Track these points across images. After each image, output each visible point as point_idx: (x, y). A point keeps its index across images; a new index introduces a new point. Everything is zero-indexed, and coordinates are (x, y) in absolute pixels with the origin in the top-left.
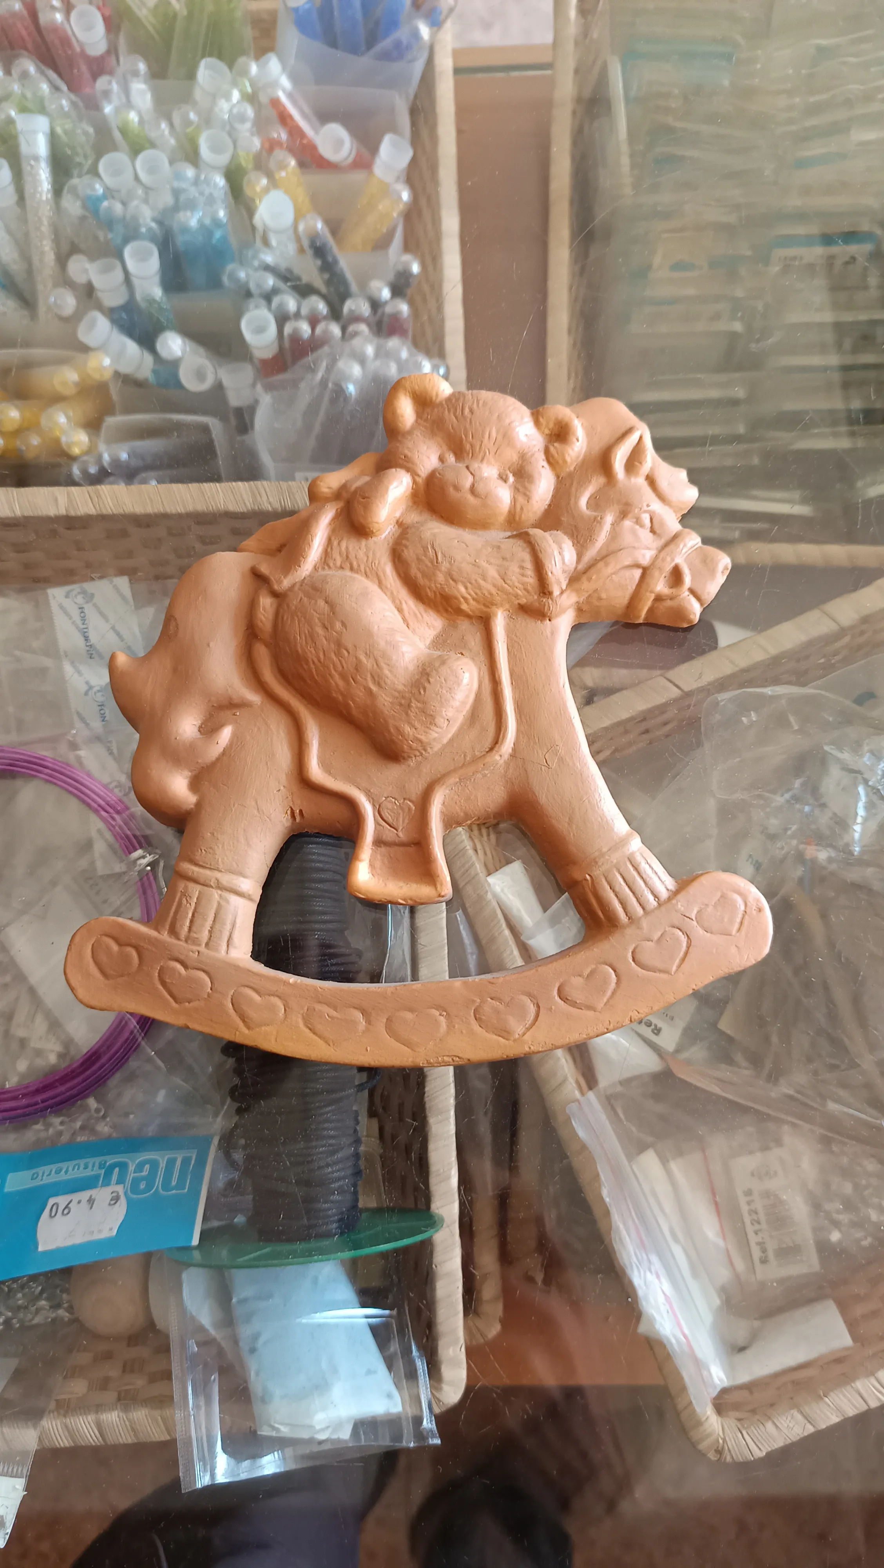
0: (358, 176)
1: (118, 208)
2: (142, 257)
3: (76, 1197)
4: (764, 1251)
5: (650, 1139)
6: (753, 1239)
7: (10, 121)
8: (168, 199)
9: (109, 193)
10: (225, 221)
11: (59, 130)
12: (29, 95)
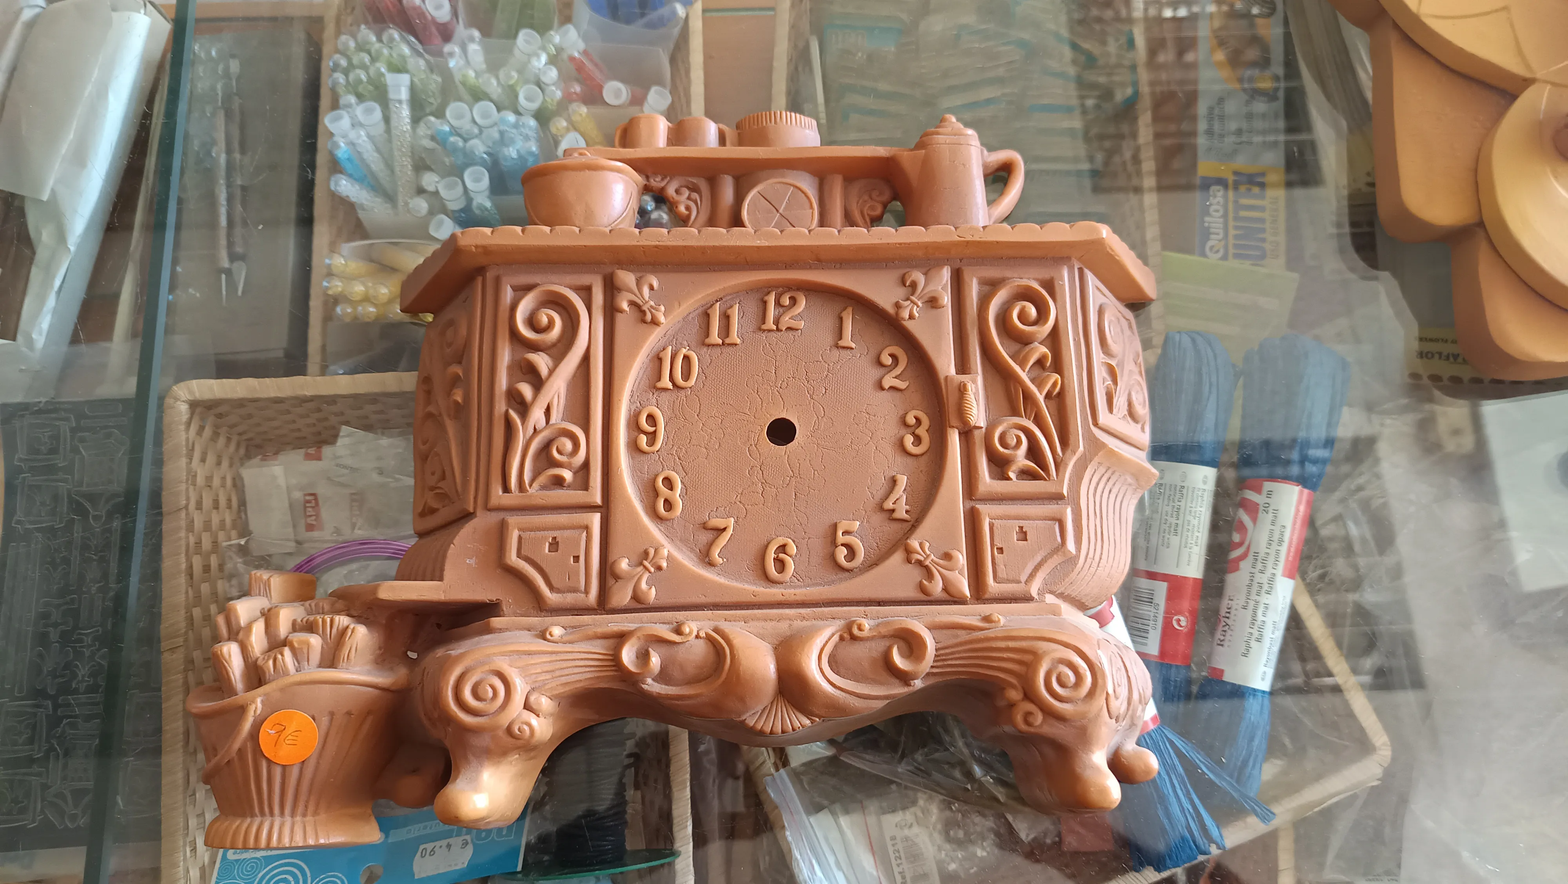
1: (461, 143)
2: (478, 180)
3: (438, 844)
4: (904, 878)
5: (825, 803)
6: (896, 870)
7: (382, 76)
8: (495, 136)
9: (455, 132)
10: (535, 150)
11: (416, 80)
12: (395, 56)
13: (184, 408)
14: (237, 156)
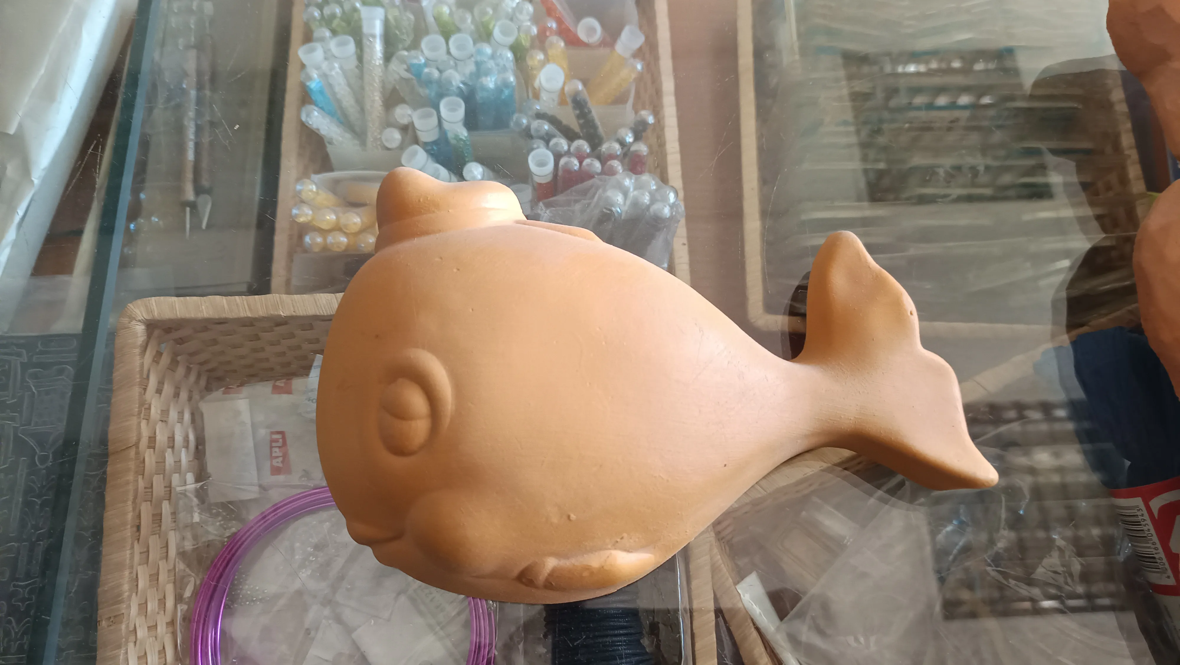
0: (603, 51)
1: (436, 74)
2: (452, 109)
7: (355, 10)
8: (471, 68)
9: (430, 63)
10: (514, 84)
11: (390, 17)
13: (140, 329)
14: (208, 93)
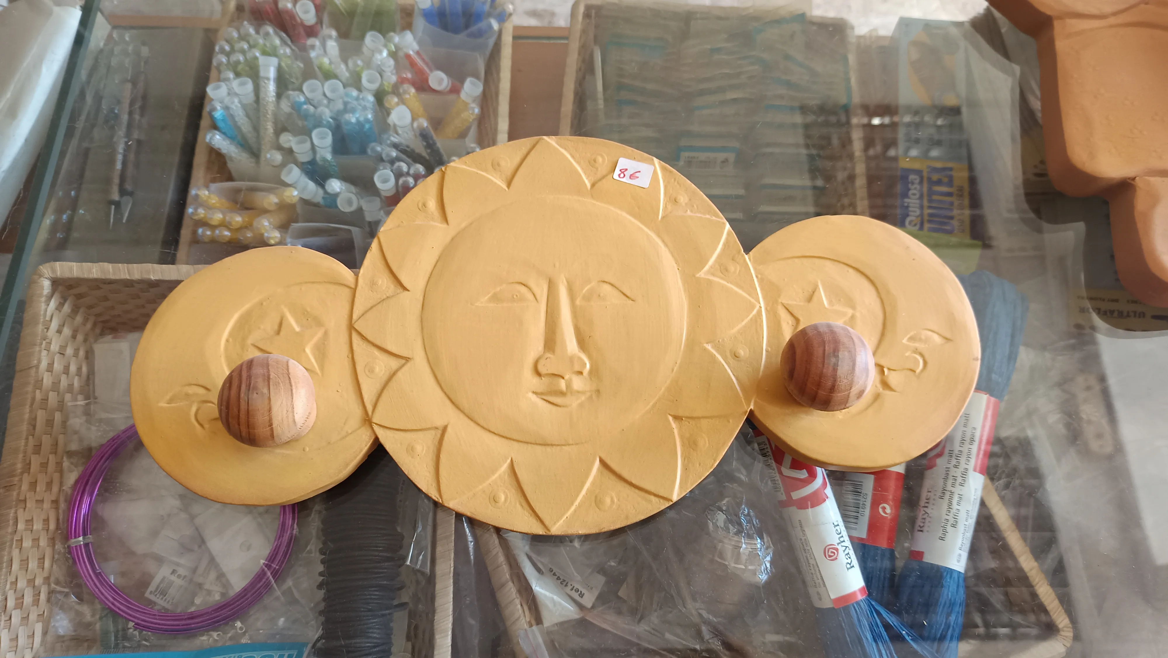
0: (452, 97)
1: (312, 109)
2: (322, 137)
7: (256, 58)
8: (340, 106)
9: (308, 101)
10: (372, 119)
11: (283, 64)
12: (268, 45)
13: (46, 284)
14: (137, 117)
